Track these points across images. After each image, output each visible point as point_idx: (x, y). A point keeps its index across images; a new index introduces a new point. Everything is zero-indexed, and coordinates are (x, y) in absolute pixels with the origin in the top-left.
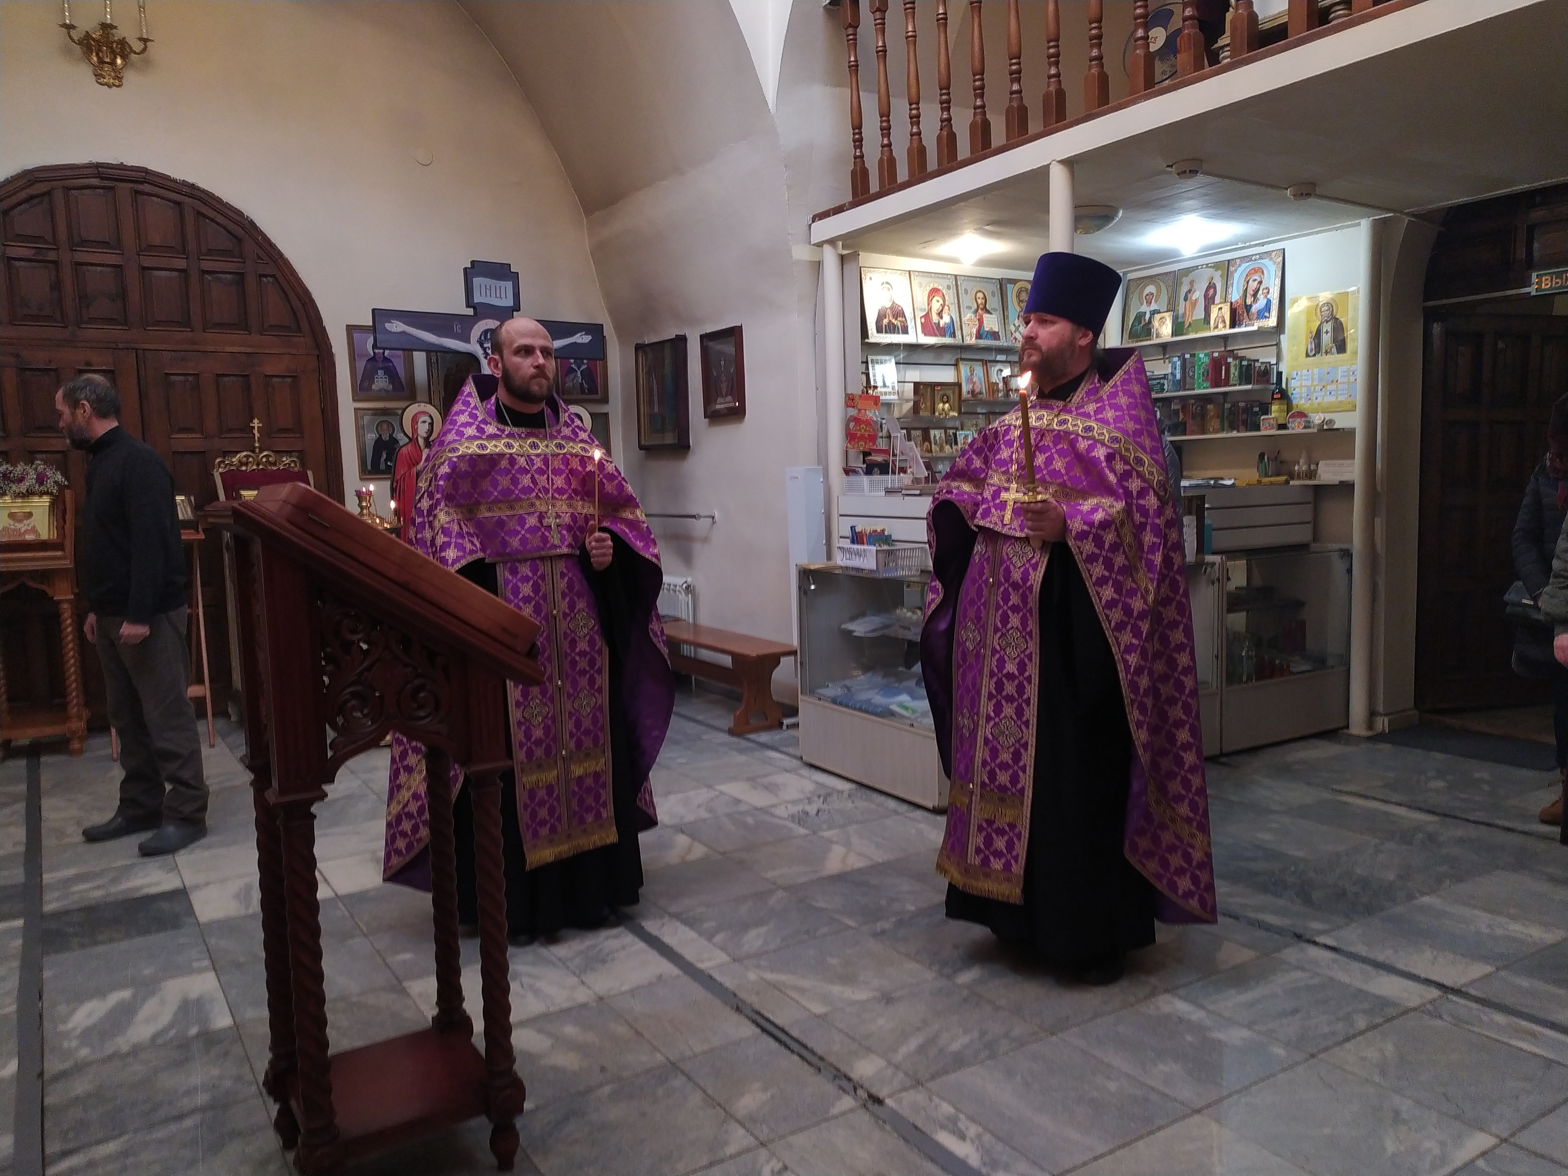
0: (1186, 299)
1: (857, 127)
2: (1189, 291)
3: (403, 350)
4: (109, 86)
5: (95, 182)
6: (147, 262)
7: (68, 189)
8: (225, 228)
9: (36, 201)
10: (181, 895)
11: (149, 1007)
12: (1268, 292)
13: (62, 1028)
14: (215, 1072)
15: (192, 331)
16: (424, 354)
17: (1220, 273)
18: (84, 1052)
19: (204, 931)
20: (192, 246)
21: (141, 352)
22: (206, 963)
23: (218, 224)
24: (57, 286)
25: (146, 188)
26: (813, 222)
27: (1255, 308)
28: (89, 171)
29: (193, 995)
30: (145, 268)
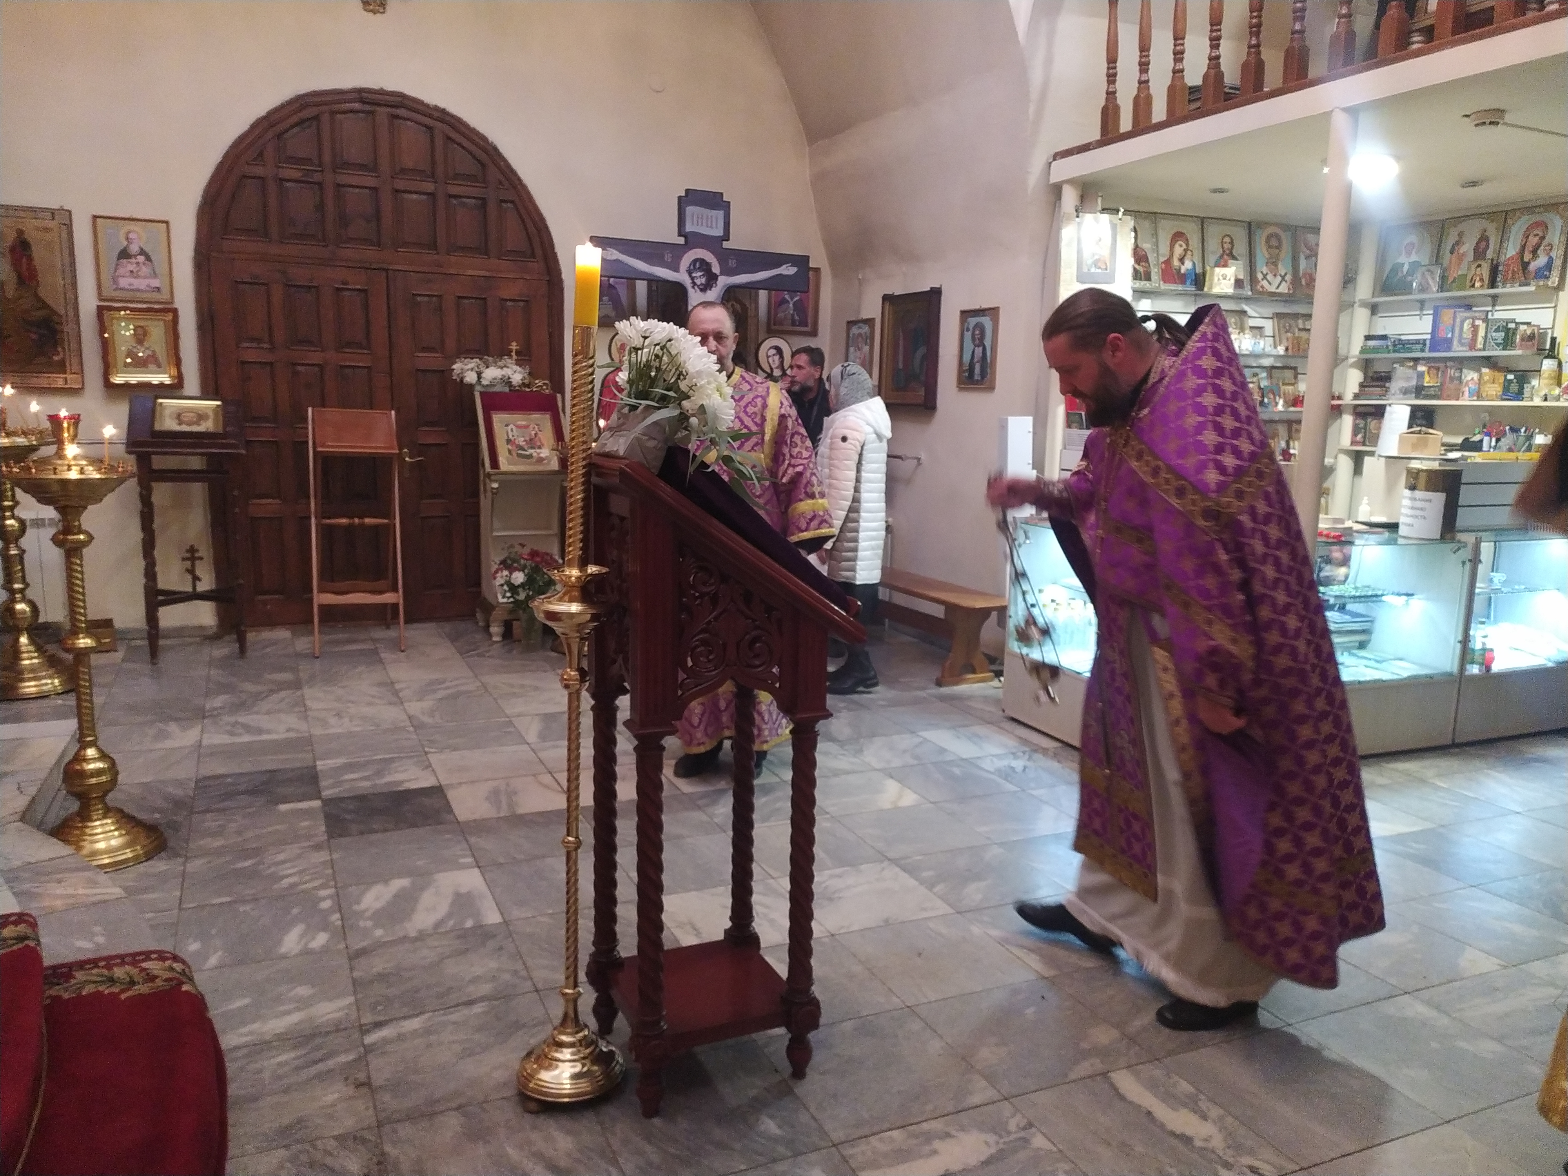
0: (1452, 252)
1: (1112, 60)
2: (1457, 243)
3: (626, 278)
4: (375, 13)
5: (357, 106)
6: (400, 185)
7: (333, 113)
8: (470, 153)
9: (307, 124)
10: (437, 791)
11: (427, 898)
12: (1551, 249)
13: (355, 907)
14: (493, 964)
15: (438, 253)
16: (645, 282)
17: (1495, 225)
18: (379, 932)
19: (465, 829)
20: (440, 170)
21: (391, 273)
22: (470, 860)
23: (463, 147)
24: (320, 207)
25: (402, 112)
26: (1054, 160)
27: (1533, 266)
28: (352, 96)
29: (463, 890)
30: (397, 191)
